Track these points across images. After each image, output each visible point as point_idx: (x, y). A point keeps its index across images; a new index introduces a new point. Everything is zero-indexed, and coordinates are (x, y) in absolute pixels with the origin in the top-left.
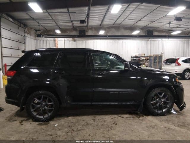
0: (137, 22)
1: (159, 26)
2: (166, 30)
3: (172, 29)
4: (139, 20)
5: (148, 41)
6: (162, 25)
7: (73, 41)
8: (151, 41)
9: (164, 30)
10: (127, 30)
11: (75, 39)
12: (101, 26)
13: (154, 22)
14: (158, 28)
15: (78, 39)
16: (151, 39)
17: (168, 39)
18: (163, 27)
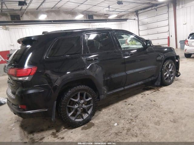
0: (79, 6)
1: (98, 11)
2: (103, 15)
3: (108, 14)
4: (82, 4)
5: (90, 25)
6: (101, 9)
7: (5, 29)
8: (92, 25)
9: (101, 15)
10: (68, 14)
11: (6, 26)
12: (38, 10)
13: (95, 5)
14: (96, 12)
15: (11, 27)
16: (92, 23)
17: (105, 23)
18: (101, 11)
